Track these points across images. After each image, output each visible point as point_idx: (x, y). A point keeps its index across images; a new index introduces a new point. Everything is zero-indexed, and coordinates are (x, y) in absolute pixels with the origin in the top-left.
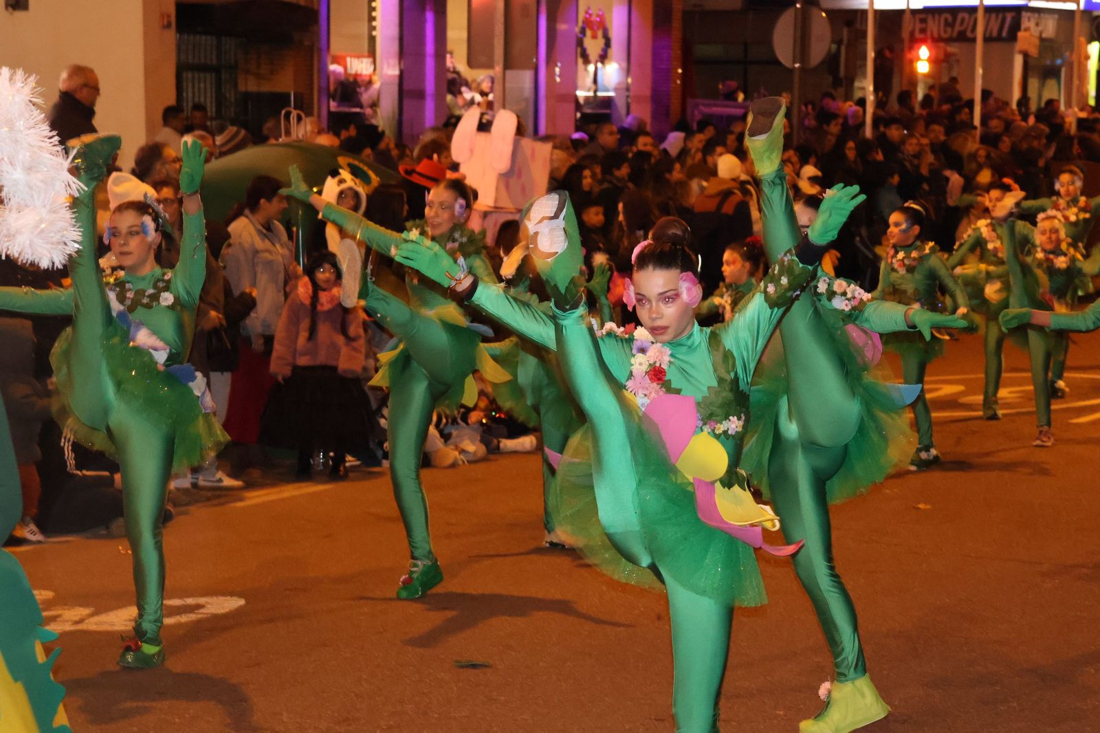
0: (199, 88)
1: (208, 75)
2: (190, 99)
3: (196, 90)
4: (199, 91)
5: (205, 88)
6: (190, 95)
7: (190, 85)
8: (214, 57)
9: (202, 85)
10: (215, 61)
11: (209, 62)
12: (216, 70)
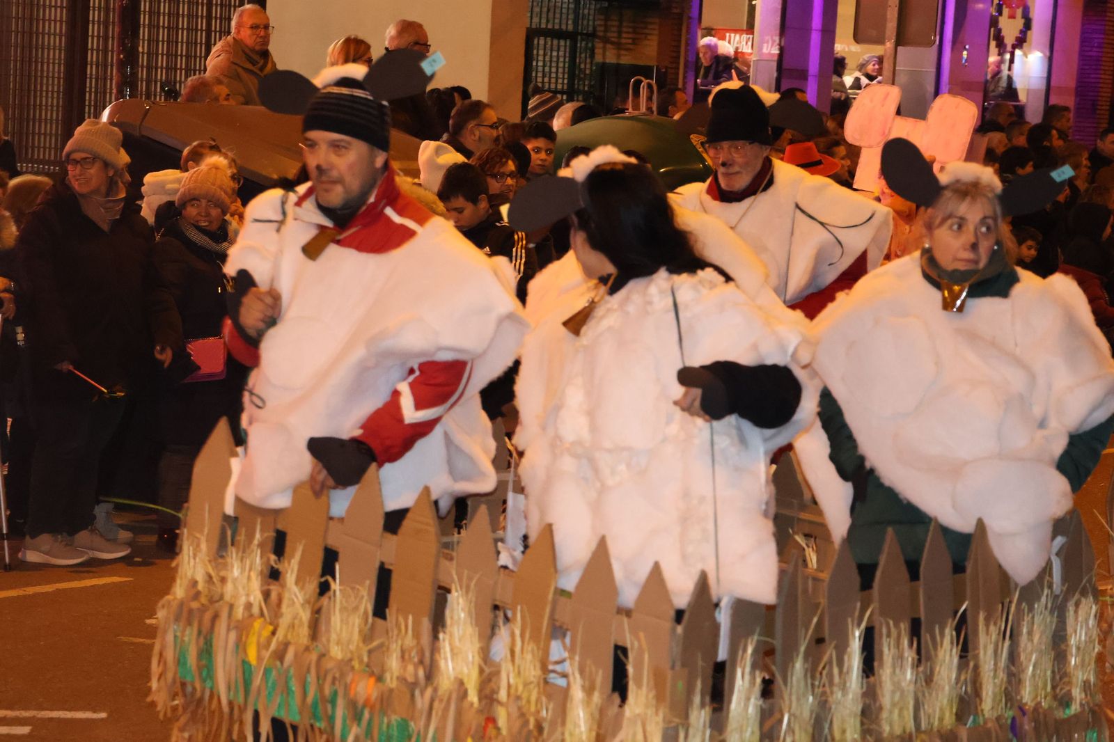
0: (551, 56)
1: (562, 43)
2: (540, 69)
3: (547, 58)
4: (551, 61)
5: (558, 57)
6: (540, 64)
7: (541, 52)
8: (570, 22)
9: (555, 54)
10: (570, 28)
11: (564, 27)
12: (571, 36)
